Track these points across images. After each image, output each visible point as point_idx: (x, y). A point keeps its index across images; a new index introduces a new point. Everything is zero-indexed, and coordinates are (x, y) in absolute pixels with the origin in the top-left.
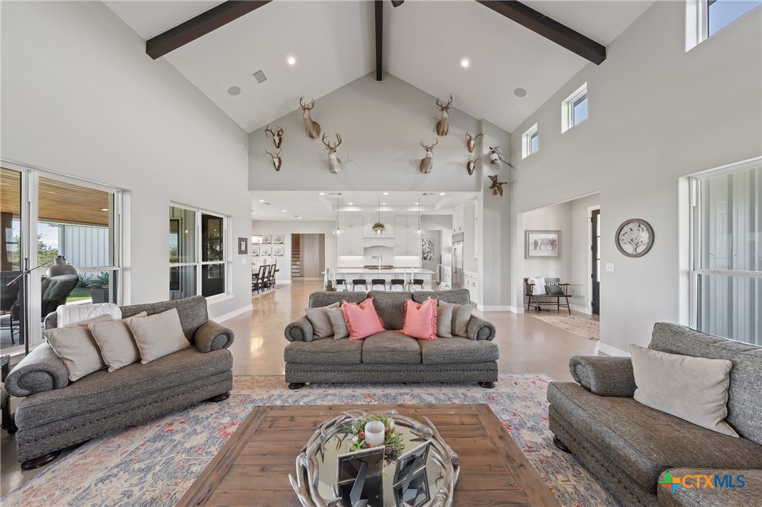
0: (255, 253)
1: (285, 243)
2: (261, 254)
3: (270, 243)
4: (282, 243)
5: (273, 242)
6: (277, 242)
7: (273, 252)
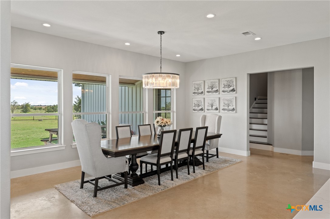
0: (199, 106)
1: (239, 90)
2: (206, 108)
3: (217, 91)
4: (233, 90)
5: (222, 89)
6: (226, 89)
7: (222, 104)
